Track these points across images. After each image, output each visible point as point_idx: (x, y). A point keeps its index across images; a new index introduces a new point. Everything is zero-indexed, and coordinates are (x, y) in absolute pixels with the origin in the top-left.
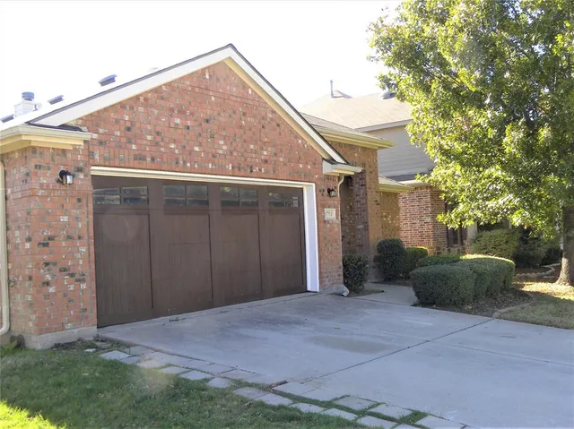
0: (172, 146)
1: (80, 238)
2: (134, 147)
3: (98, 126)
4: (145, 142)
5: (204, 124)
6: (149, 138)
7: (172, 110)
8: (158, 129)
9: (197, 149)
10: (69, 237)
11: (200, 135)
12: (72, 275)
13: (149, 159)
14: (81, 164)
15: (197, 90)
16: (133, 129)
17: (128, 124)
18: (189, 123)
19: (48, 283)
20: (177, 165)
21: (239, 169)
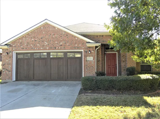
0: (31, 45)
1: (10, 64)
2: (22, 46)
3: (14, 44)
4: (25, 45)
5: (41, 39)
6: (26, 44)
7: (32, 37)
8: (28, 42)
9: (38, 45)
10: (8, 64)
11: (39, 42)
12: (8, 71)
13: (25, 49)
14: (11, 51)
15: (39, 32)
16: (22, 43)
17: (21, 42)
18: (36, 40)
19: (3, 72)
20: (32, 49)
21: (51, 48)
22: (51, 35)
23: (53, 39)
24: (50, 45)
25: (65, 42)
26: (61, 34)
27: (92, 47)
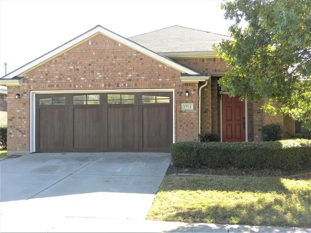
0: (69, 79)
1: (24, 118)
2: (49, 82)
3: (33, 75)
4: (54, 79)
5: (88, 67)
6: (57, 77)
7: (69, 63)
8: (61, 72)
9: (83, 79)
10: (20, 118)
11: (85, 72)
12: (20, 131)
13: (55, 86)
14: (25, 91)
15: (84, 51)
16: (49, 74)
17: (47, 73)
18: (79, 67)
19: (11, 134)
20: (70, 87)
21: (109, 86)
22: (108, 57)
23: (113, 67)
24: (107, 78)
25: (137, 73)
26: (129, 57)
27: (193, 84)
